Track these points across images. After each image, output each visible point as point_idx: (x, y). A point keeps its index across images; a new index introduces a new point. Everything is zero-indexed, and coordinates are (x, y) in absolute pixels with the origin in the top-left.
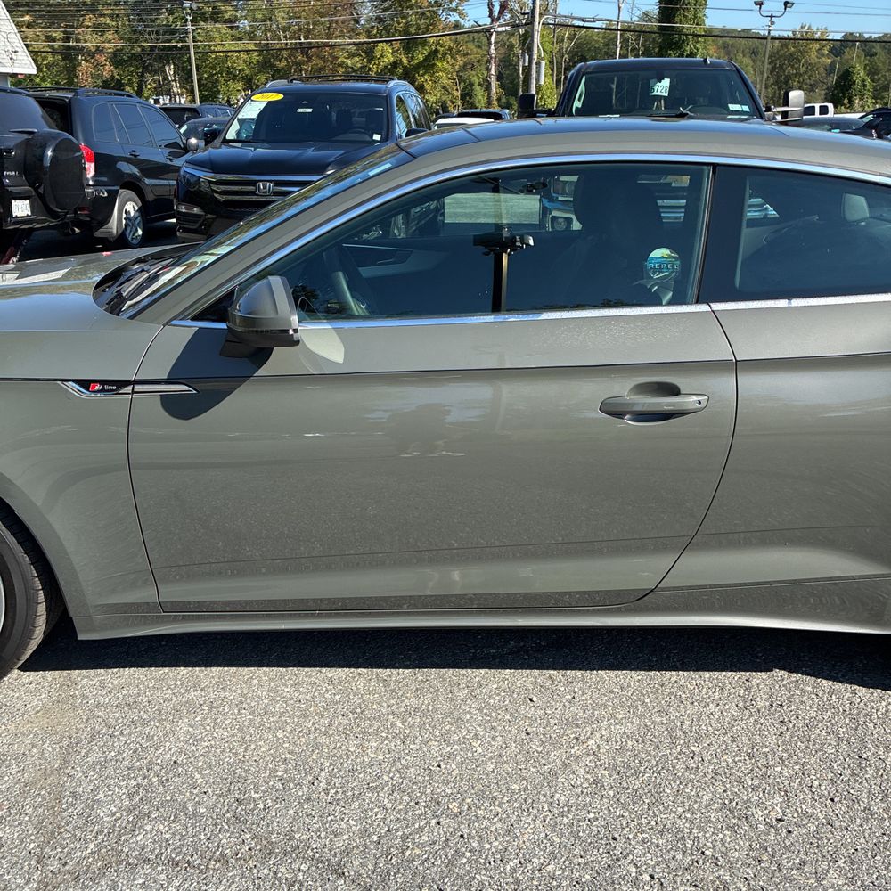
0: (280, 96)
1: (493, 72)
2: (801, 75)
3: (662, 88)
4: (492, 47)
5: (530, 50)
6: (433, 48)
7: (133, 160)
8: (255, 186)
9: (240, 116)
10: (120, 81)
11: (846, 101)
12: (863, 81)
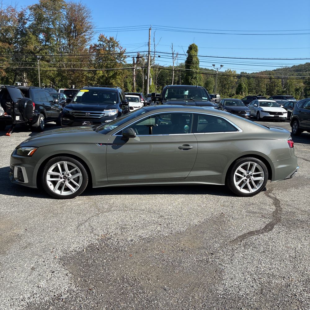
0: (88, 91)
1: (134, 80)
2: (229, 84)
3: (187, 93)
4: (134, 72)
5: (147, 75)
6: (116, 72)
7: (43, 106)
8: (85, 114)
9: (77, 95)
10: (8, 78)
11: (240, 93)
12: (245, 87)
